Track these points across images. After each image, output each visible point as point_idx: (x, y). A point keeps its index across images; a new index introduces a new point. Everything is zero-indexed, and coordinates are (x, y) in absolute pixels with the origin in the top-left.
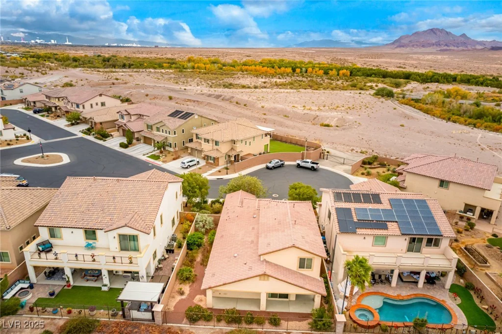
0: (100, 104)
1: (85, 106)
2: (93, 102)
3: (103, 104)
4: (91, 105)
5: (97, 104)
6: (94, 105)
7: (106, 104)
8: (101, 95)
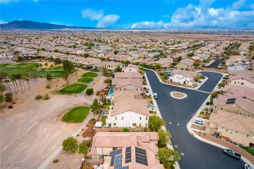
0: (240, 83)
1: (231, 82)
2: (237, 81)
3: (242, 84)
4: (235, 83)
5: (239, 83)
6: (237, 83)
7: (244, 84)
8: (243, 79)
